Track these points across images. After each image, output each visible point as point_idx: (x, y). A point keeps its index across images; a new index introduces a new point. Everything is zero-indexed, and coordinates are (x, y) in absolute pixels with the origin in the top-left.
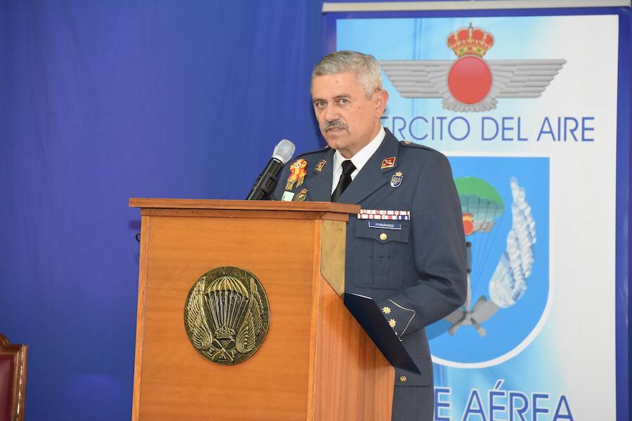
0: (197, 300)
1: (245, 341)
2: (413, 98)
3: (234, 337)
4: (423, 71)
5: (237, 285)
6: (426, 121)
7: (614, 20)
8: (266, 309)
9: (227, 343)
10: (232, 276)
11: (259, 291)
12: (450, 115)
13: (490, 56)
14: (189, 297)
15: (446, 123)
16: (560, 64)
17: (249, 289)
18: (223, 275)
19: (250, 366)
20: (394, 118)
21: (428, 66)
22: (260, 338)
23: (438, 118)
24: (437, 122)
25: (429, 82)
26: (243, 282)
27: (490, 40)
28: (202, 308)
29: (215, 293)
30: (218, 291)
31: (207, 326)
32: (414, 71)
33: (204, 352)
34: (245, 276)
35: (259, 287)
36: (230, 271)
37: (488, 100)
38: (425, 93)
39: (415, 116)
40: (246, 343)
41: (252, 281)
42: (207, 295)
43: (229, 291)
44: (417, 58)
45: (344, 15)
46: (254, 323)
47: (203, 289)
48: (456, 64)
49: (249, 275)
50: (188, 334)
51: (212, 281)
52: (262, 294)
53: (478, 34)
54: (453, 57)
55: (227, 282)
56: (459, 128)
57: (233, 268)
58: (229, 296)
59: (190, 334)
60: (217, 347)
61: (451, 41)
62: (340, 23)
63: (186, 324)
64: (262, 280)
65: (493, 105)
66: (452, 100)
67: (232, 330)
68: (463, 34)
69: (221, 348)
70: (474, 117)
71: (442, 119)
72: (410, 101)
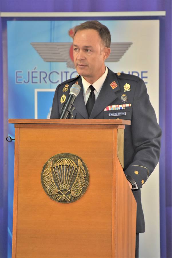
0: (49, 170)
1: (77, 191)
2: (50, 62)
3: (70, 189)
4: (56, 48)
5: (71, 163)
6: (58, 74)
8: (87, 174)
9: (66, 192)
10: (68, 158)
11: (83, 165)
12: (71, 70)
14: (44, 169)
15: (69, 75)
16: (128, 45)
17: (77, 164)
18: (62, 157)
19: (79, 203)
20: (40, 72)
21: (58, 45)
22: (84, 189)
23: (64, 72)
24: (64, 74)
25: (59, 53)
26: (74, 161)
28: (51, 174)
29: (59, 167)
30: (60, 166)
31: (54, 184)
32: (50, 48)
33: (53, 197)
34: (75, 158)
35: (83, 163)
36: (67, 155)
38: (56, 59)
39: (52, 71)
40: (77, 192)
41: (79, 160)
42: (54, 168)
43: (66, 165)
44: (52, 41)
45: (11, 19)
46: (81, 182)
47: (52, 164)
49: (77, 157)
50: (44, 188)
51: (56, 161)
52: (85, 167)
54: (71, 41)
55: (65, 161)
57: (68, 154)
58: (66, 168)
59: (45, 188)
60: (61, 194)
61: (71, 32)
62: (8, 23)
63: (42, 183)
64: (83, 159)
67: (69, 185)
69: (62, 195)
71: (66, 72)
72: (49, 63)
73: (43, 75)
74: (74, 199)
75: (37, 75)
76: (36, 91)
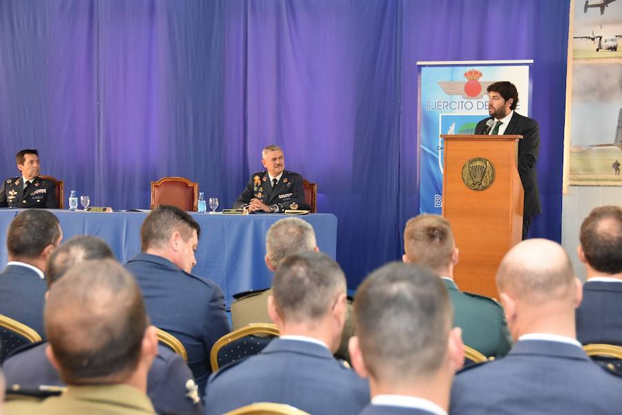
0: (466, 168)
3: (481, 181)
4: (455, 85)
5: (482, 164)
7: (528, 67)
8: (493, 172)
9: (478, 184)
10: (480, 161)
11: (491, 166)
12: (465, 101)
13: (481, 80)
14: (464, 168)
15: (464, 104)
17: (486, 165)
18: (476, 160)
19: (487, 191)
20: (444, 102)
21: (457, 84)
22: (491, 182)
25: (457, 89)
26: (485, 163)
27: (481, 75)
28: (468, 172)
29: (474, 167)
31: (470, 178)
32: (451, 85)
33: (469, 187)
34: (485, 161)
35: (490, 164)
36: (479, 159)
37: (480, 95)
38: (455, 93)
40: (486, 184)
41: (488, 162)
42: (471, 167)
43: (479, 166)
44: (453, 81)
45: (425, 66)
47: (469, 165)
48: (468, 83)
49: (487, 160)
51: (472, 163)
53: (476, 73)
54: (466, 80)
55: (478, 163)
56: (469, 105)
57: (481, 158)
58: (479, 168)
59: (464, 180)
61: (466, 75)
62: (422, 68)
63: (462, 177)
64: (492, 162)
65: (482, 97)
66: (466, 95)
67: (480, 179)
68: (470, 73)
69: (476, 185)
70: (474, 101)
71: (462, 102)
72: (449, 96)
73: (446, 104)
74: (484, 188)
75: (441, 104)
76: (441, 115)
